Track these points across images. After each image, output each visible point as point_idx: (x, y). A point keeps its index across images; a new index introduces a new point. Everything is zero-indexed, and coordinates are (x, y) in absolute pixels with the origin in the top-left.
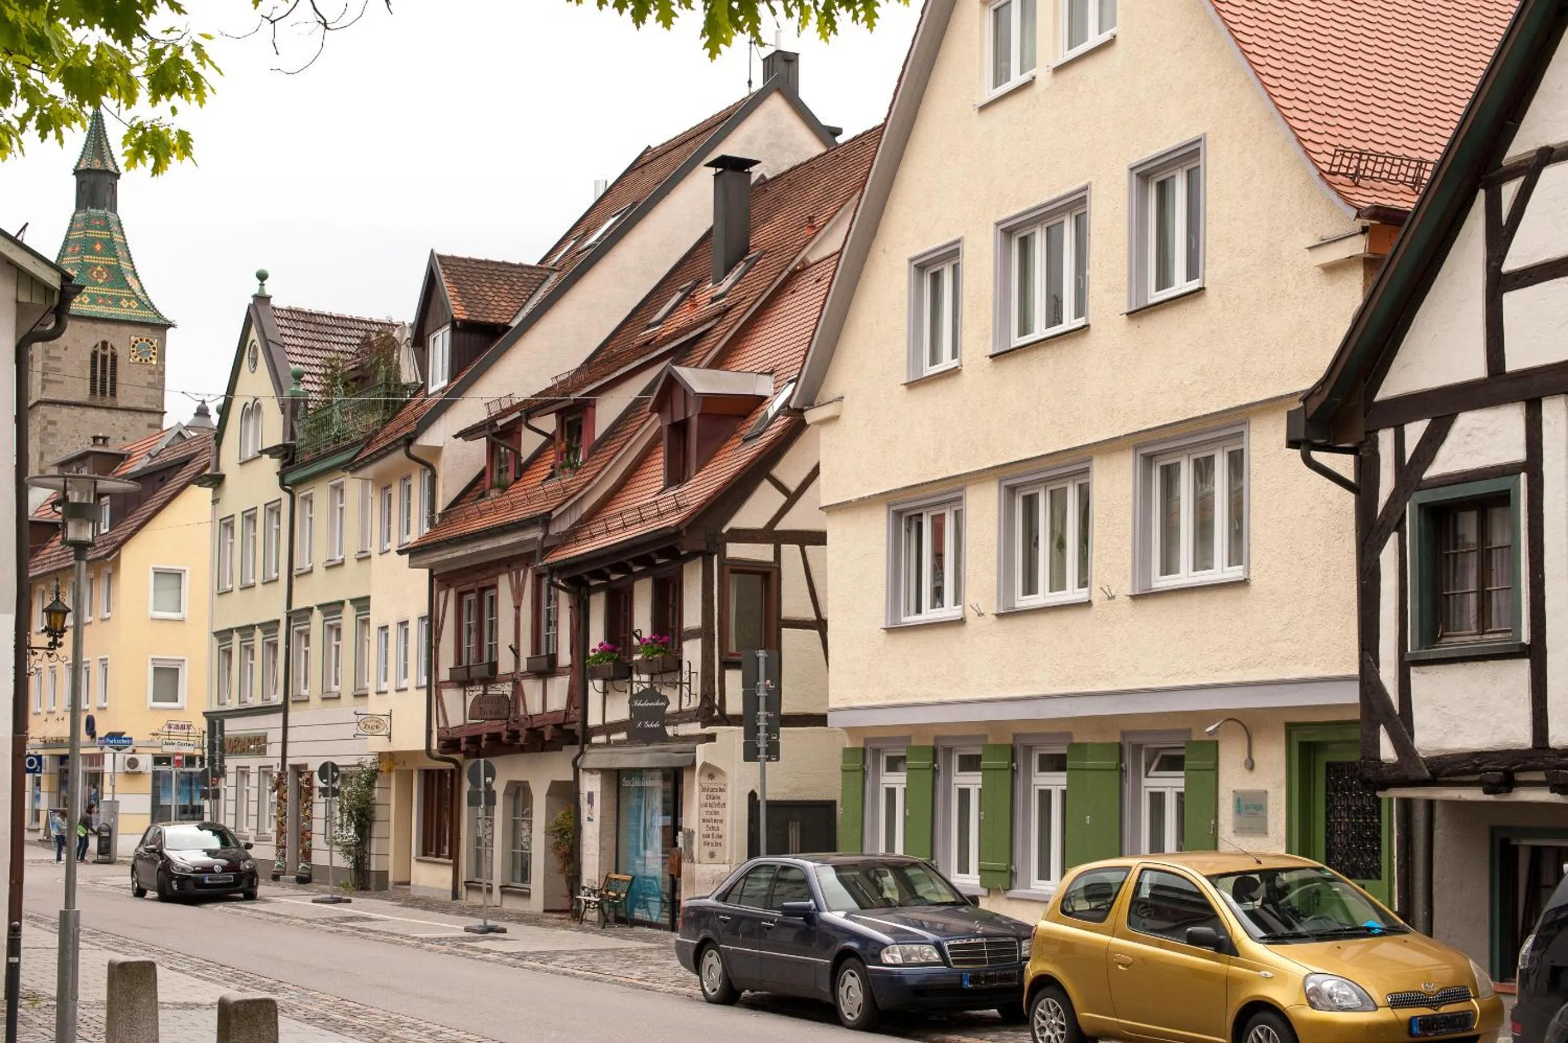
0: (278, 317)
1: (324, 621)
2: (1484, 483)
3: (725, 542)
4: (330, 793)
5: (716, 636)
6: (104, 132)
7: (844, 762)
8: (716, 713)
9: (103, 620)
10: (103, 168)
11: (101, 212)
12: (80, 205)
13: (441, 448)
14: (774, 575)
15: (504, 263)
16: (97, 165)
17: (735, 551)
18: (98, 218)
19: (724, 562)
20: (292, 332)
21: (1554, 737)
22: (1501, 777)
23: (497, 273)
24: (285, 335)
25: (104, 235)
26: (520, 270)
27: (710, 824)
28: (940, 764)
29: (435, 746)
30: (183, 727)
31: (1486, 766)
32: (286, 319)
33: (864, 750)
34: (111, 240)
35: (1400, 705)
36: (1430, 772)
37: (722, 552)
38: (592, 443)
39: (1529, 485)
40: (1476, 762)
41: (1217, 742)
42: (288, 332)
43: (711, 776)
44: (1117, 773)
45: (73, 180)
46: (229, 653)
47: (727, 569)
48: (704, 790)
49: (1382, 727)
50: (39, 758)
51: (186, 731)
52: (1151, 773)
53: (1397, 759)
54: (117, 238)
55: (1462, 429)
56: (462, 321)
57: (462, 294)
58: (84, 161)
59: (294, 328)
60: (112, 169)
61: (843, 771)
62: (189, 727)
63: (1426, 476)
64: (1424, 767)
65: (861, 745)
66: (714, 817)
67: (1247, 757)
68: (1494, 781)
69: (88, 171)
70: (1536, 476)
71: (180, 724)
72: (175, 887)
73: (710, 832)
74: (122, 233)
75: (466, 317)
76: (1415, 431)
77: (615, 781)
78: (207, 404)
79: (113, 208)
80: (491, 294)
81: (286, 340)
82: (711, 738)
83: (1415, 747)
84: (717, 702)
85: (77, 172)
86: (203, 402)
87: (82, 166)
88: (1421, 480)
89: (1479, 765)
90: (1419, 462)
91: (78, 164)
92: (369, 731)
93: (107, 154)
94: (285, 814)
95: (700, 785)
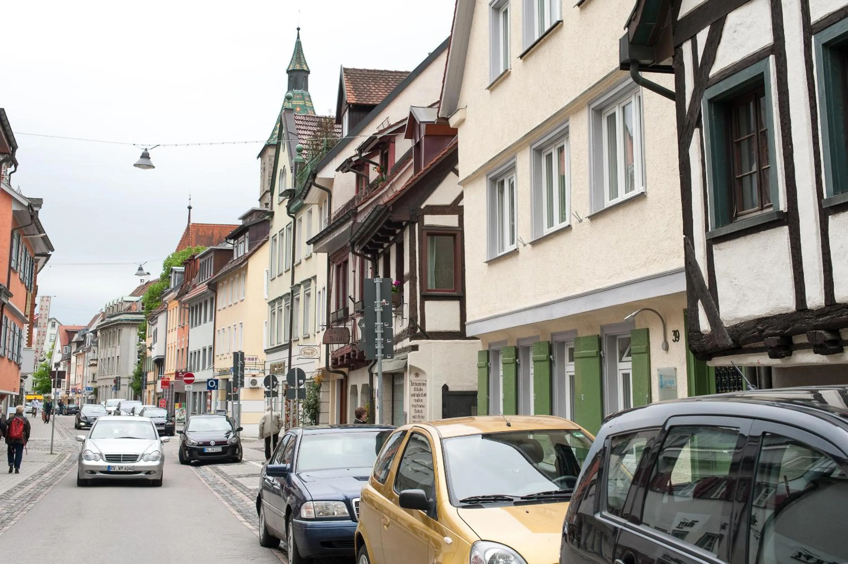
0: (297, 120)
1: (305, 291)
2: (747, 71)
3: (423, 215)
4: (271, 394)
5: (418, 278)
6: (302, 50)
7: (479, 361)
8: (419, 331)
9: (242, 301)
10: (301, 69)
11: (300, 91)
12: (290, 89)
13: (333, 179)
14: (459, 236)
15: (386, 71)
16: (298, 67)
17: (430, 220)
18: (298, 94)
19: (423, 228)
20: (304, 127)
21: (809, 297)
22: (778, 341)
23: (380, 76)
24: (300, 129)
25: (301, 103)
26: (395, 74)
27: (417, 409)
28: (521, 360)
29: (330, 364)
30: (253, 359)
31: (767, 331)
32: (302, 120)
33: (488, 352)
34: (305, 105)
35: (709, 280)
36: (733, 340)
37: (421, 221)
38: (393, 165)
39: (777, 66)
40: (760, 327)
41: (648, 330)
42: (302, 127)
43: (417, 375)
44: (597, 360)
45: (287, 76)
46: (274, 313)
47: (425, 233)
48: (412, 384)
49: (699, 301)
50: (217, 381)
51: (255, 361)
52: (624, 359)
53: (710, 330)
54: (308, 104)
55: (730, 27)
56: (353, 104)
57: (355, 89)
58: (291, 66)
59: (306, 125)
60: (306, 69)
61: (479, 367)
62: (256, 359)
63: (711, 75)
64: (728, 336)
65: (487, 349)
66: (419, 403)
67: (663, 340)
68: (773, 345)
69: (294, 70)
70: (781, 55)
71: (251, 357)
72: (187, 455)
73: (417, 414)
74: (311, 101)
75: (355, 102)
76: (702, 37)
77: (391, 381)
78: (148, 151)
79: (306, 88)
80: (374, 88)
81: (300, 132)
82: (415, 348)
83: (721, 318)
84: (419, 323)
85: (288, 72)
86: (146, 150)
87: (290, 69)
88: (708, 79)
89: (762, 331)
90: (706, 64)
91: (289, 67)
92: (307, 356)
93: (303, 61)
94: (290, 409)
95: (410, 381)
